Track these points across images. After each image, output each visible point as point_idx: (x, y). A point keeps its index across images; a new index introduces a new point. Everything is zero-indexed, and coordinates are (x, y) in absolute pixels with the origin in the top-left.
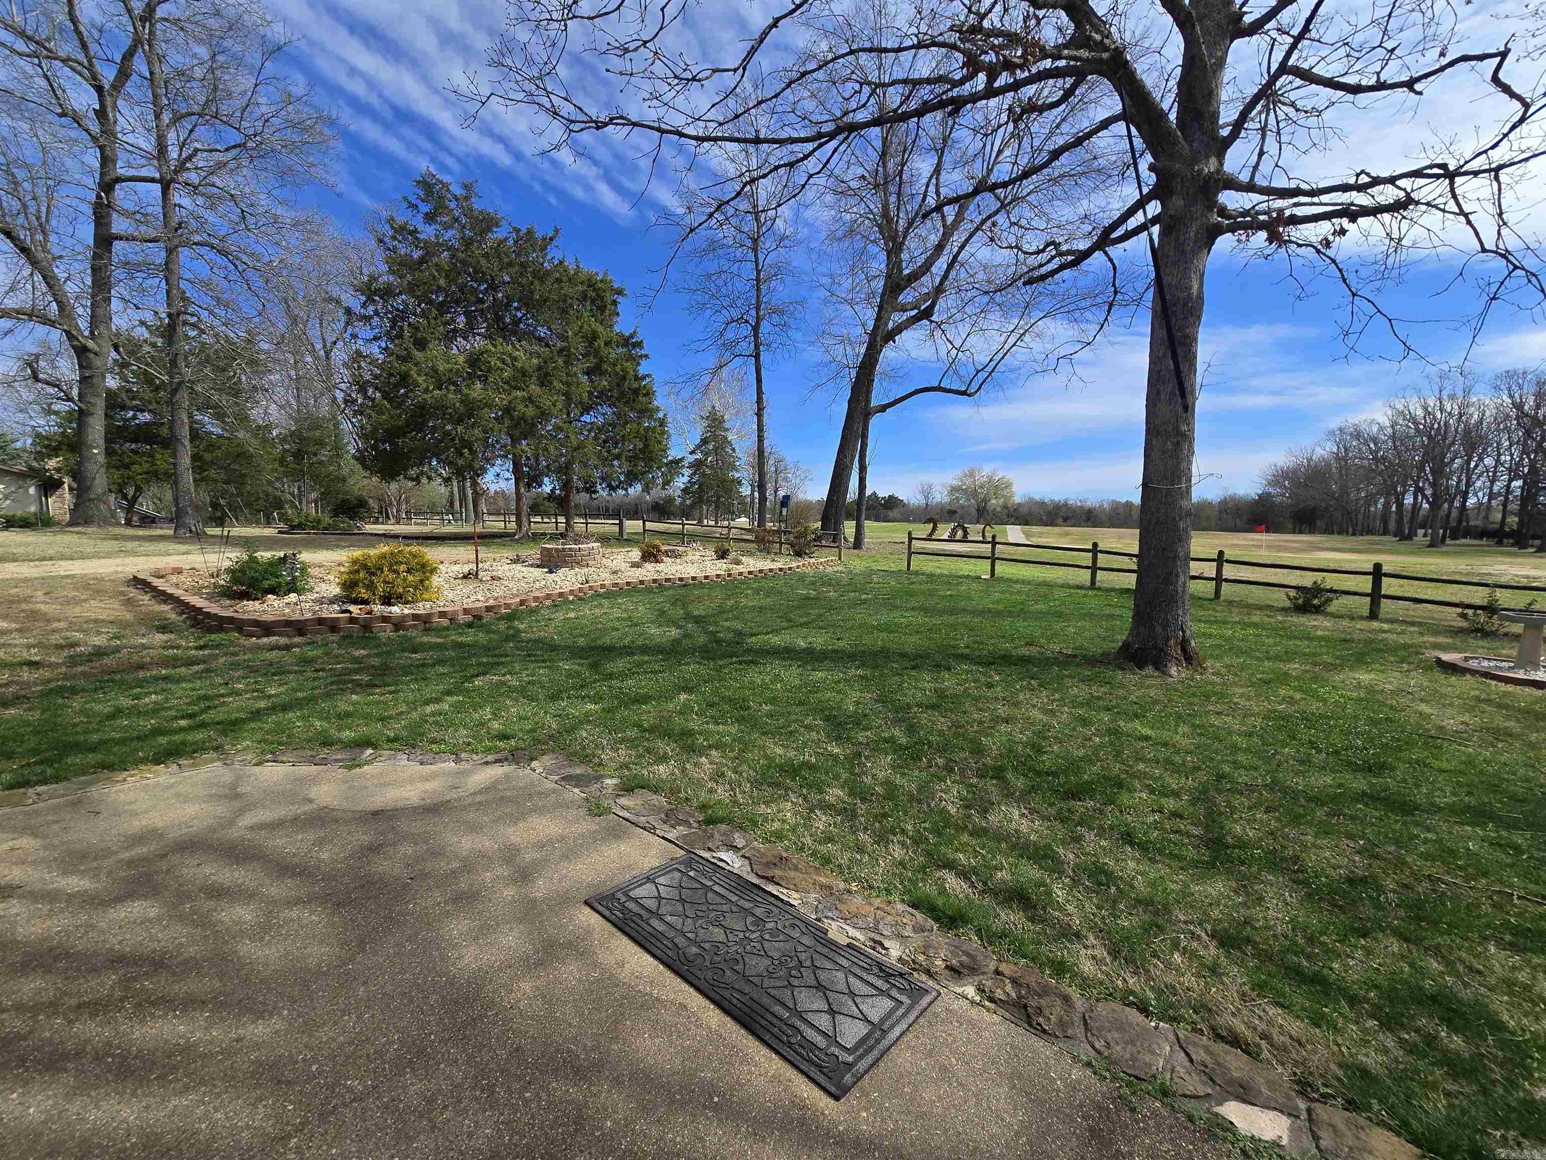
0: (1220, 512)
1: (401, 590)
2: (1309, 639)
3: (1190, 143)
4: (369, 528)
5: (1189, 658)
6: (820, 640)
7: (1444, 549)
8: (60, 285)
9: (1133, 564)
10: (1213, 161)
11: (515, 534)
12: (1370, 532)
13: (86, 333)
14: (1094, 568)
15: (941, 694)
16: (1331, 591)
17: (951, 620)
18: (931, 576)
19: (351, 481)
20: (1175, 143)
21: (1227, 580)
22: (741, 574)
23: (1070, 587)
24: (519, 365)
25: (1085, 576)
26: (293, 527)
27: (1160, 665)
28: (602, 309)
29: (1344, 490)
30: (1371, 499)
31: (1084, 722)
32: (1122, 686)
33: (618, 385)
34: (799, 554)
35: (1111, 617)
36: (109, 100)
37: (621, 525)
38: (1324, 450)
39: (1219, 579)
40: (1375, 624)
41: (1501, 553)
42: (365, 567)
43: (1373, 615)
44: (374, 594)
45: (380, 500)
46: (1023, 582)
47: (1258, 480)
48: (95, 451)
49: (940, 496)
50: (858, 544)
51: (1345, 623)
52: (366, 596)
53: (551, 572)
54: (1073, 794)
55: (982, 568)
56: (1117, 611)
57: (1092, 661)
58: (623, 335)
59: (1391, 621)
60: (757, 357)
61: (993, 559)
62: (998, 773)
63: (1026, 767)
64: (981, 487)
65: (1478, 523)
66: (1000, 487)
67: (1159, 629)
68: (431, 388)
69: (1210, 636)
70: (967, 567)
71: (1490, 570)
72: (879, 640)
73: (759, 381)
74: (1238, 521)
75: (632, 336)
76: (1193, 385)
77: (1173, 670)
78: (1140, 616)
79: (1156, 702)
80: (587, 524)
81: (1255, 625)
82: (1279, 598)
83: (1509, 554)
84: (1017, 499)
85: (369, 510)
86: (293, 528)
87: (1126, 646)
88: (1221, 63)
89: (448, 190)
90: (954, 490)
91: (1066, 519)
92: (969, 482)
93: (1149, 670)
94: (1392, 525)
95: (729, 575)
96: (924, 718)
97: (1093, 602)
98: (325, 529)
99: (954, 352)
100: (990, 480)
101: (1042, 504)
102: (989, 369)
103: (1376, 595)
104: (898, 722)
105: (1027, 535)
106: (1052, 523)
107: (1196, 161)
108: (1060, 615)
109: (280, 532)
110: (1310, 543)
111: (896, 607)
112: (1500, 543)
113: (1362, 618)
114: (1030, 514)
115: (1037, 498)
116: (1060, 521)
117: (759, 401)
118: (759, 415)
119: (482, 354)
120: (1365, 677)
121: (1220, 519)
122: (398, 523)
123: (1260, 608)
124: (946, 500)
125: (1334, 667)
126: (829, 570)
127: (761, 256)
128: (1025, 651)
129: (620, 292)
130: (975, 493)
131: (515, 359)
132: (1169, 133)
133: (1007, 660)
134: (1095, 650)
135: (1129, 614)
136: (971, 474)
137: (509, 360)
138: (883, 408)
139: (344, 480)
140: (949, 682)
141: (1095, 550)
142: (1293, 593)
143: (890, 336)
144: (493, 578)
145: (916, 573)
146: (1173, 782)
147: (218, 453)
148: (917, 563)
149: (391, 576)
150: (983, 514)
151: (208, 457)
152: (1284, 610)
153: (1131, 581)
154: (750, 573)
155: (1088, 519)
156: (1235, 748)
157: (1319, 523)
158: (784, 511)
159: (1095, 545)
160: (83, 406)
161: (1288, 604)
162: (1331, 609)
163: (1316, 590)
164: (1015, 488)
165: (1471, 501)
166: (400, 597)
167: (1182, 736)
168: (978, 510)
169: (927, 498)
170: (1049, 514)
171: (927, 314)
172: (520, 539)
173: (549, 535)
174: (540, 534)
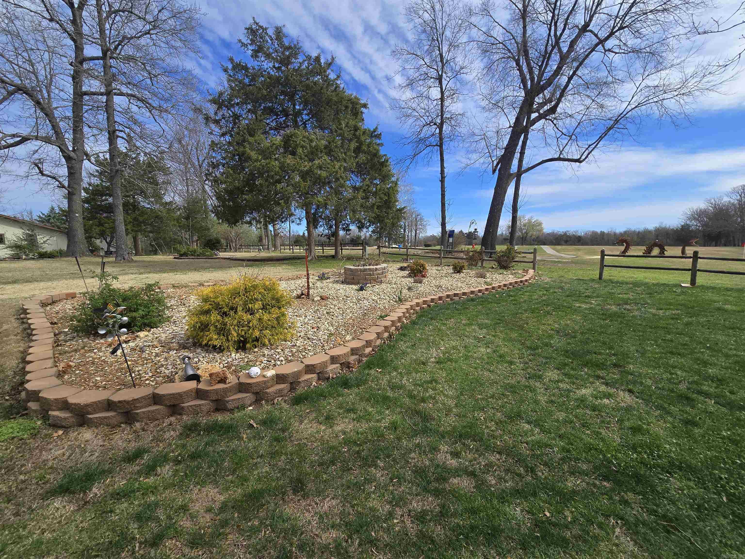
1: (257, 333)
4: (222, 255)
8: (56, 122)
13: (71, 149)
19: (212, 231)
26: (181, 255)
34: (504, 267)
36: (77, 13)
42: (217, 307)
44: (228, 340)
45: (227, 239)
48: (77, 215)
52: (217, 343)
53: (360, 289)
58: (370, 130)
60: (441, 146)
64: (524, 226)
68: (260, 158)
73: (442, 160)
74: (668, 241)
75: (374, 131)
80: (323, 249)
84: (546, 232)
85: (221, 245)
86: (183, 255)
89: (266, 33)
98: (198, 255)
102: (595, 145)
109: (175, 258)
116: (563, 242)
122: (236, 251)
129: (365, 106)
137: (307, 141)
139: (209, 229)
144: (322, 298)
147: (146, 216)
149: (247, 317)
150: (525, 240)
151: (141, 219)
158: (450, 240)
160: (70, 190)
164: (543, 226)
168: (523, 238)
172: (311, 260)
173: (327, 257)
174: (322, 256)
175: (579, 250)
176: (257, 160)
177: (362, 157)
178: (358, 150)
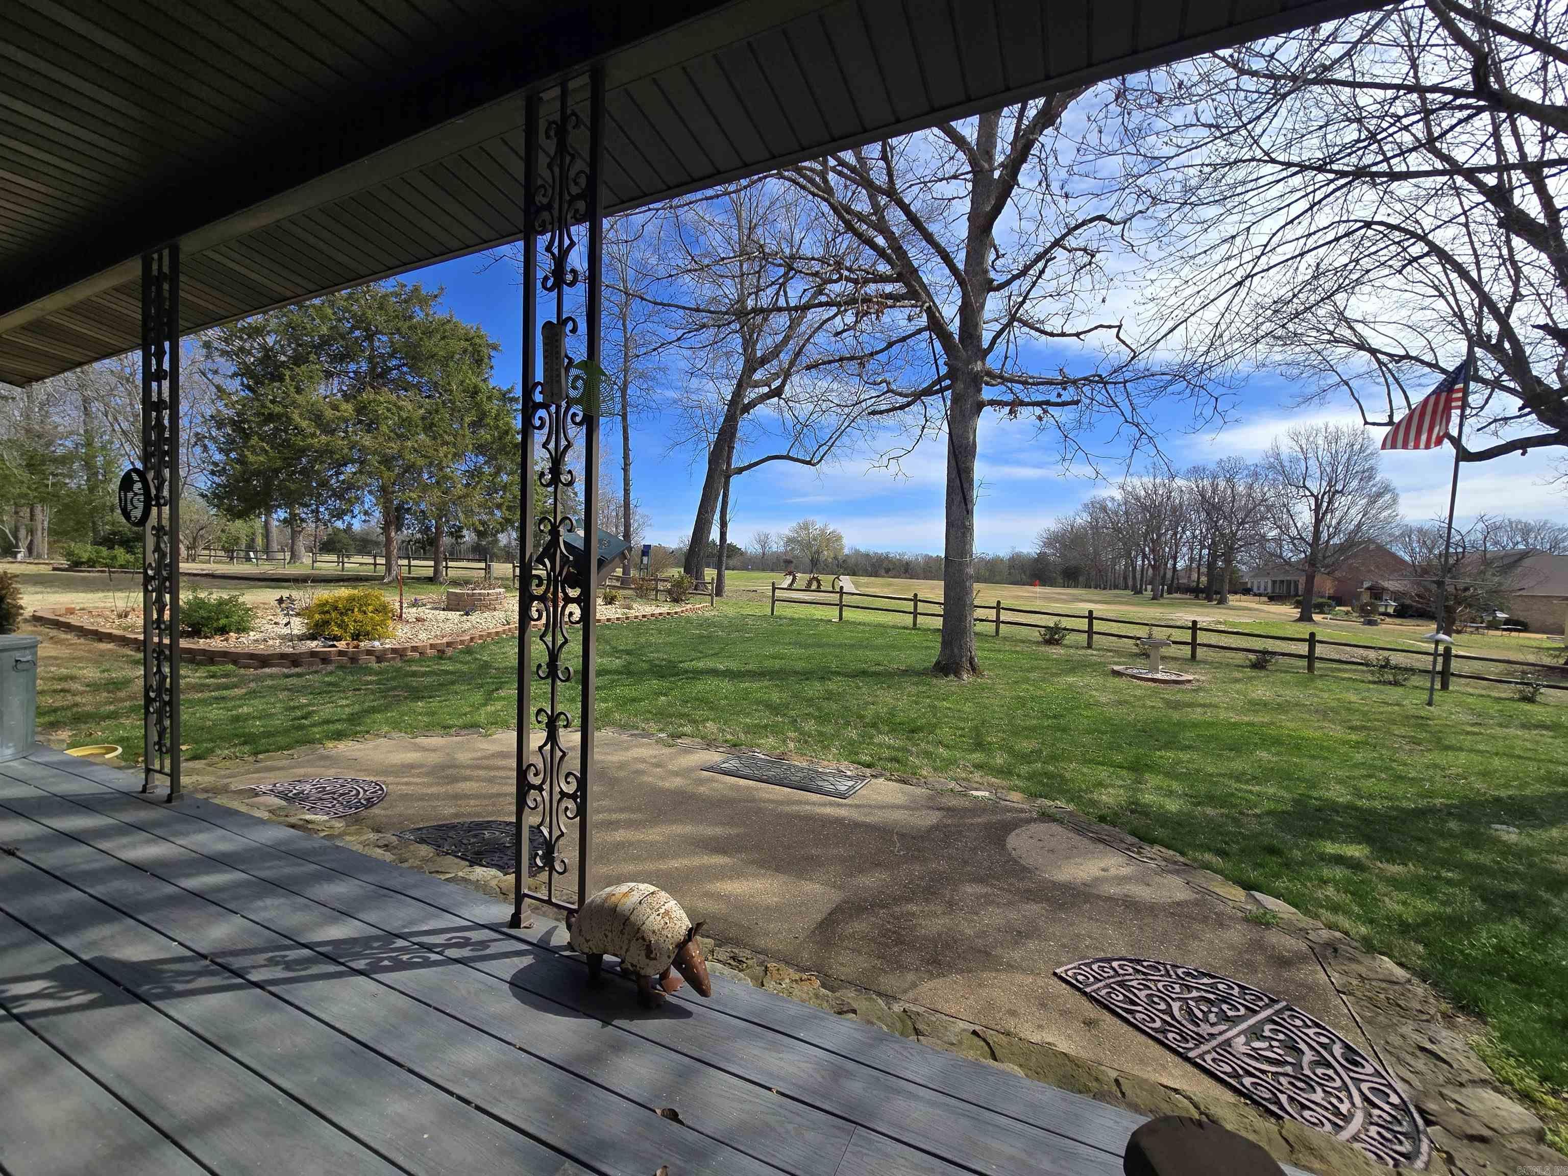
0: (1010, 567)
2: (1048, 660)
3: (967, 351)
5: (974, 669)
6: (733, 665)
7: (1162, 601)
9: (940, 610)
10: (979, 363)
11: (383, 578)
12: (1116, 587)
14: (915, 614)
15: (830, 692)
16: (1065, 629)
17: (820, 650)
18: (792, 619)
20: (958, 351)
21: (1003, 622)
22: (636, 617)
23: (898, 628)
24: (404, 415)
25: (908, 620)
27: (957, 674)
28: (479, 362)
29: (1097, 553)
30: (1114, 561)
31: (917, 703)
32: (935, 686)
33: (500, 439)
34: (676, 600)
35: (927, 648)
37: (487, 569)
38: (1083, 519)
39: (998, 621)
40: (1089, 651)
41: (1195, 605)
43: (1089, 646)
46: (864, 624)
47: (1036, 541)
49: (776, 546)
50: (719, 592)
51: (1072, 651)
53: (467, 614)
54: (913, 731)
55: (833, 614)
56: (932, 644)
57: (918, 673)
58: (499, 390)
59: (1099, 650)
60: (624, 417)
61: (841, 606)
62: (874, 725)
63: (888, 722)
64: (815, 540)
65: (1185, 581)
66: (834, 539)
67: (956, 650)
69: (989, 659)
70: (819, 613)
71: (1173, 616)
72: (777, 664)
73: (626, 438)
75: (509, 391)
76: (972, 496)
77: (965, 677)
78: (946, 644)
79: (954, 693)
81: (1017, 652)
82: (1035, 634)
83: (1202, 606)
84: (846, 551)
87: (938, 663)
88: (982, 306)
90: (790, 540)
91: (887, 571)
92: (803, 533)
93: (952, 677)
94: (1130, 583)
95: (627, 618)
96: (825, 704)
97: (916, 638)
99: (798, 427)
100: (823, 531)
101: (867, 555)
102: (829, 444)
103: (1090, 632)
104: (810, 706)
105: (856, 585)
106: (876, 575)
107: (969, 363)
108: (893, 647)
109: (56, 569)
110: (1074, 595)
111: (777, 643)
112: (1197, 597)
113: (1083, 648)
114: (857, 565)
115: (863, 549)
116: (883, 572)
117: (626, 457)
118: (626, 470)
119: (369, 403)
120: (1070, 679)
121: (1010, 574)
123: (1023, 642)
124: (782, 549)
125: (1054, 675)
126: (707, 614)
127: (629, 327)
128: (873, 669)
130: (809, 545)
131: (400, 408)
132: (955, 346)
133: (864, 673)
134: (919, 667)
135: (939, 646)
136: (806, 527)
137: (394, 410)
138: (740, 471)
140: (831, 686)
141: (915, 599)
142: (1043, 630)
143: (747, 408)
144: (418, 620)
145: (780, 617)
146: (962, 725)
148: (781, 609)
150: (815, 564)
152: (1038, 643)
153: (938, 623)
154: (644, 616)
155: (906, 571)
156: (994, 712)
157: (1081, 579)
158: (645, 559)
159: (916, 595)
161: (1041, 639)
162: (1065, 642)
163: (1056, 629)
164: (844, 541)
165: (1180, 565)
166: (367, 634)
167: (968, 707)
168: (812, 560)
169: (763, 547)
170: (873, 565)
171: (778, 393)
172: (390, 582)
173: (418, 579)
174: (409, 578)
175: (890, 585)
176: (313, 435)
177: (485, 435)
178: (476, 425)
